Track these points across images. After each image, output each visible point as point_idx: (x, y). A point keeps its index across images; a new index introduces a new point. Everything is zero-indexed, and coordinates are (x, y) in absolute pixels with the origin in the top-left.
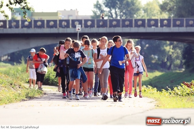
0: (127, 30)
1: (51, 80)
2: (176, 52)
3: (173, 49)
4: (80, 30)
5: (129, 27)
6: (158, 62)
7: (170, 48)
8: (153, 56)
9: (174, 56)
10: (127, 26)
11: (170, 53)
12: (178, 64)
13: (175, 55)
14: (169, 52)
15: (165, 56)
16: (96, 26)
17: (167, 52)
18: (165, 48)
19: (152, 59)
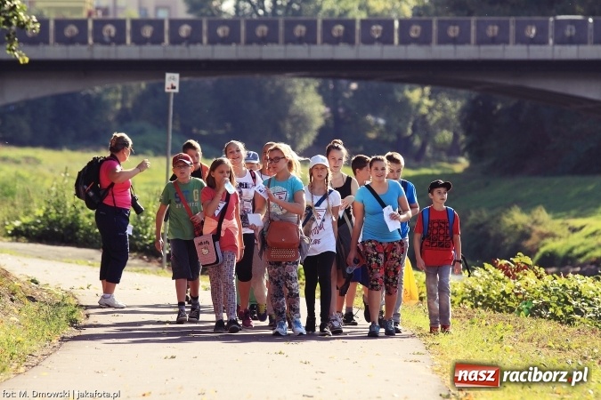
0: (299, 52)
1: (82, 229)
2: (439, 106)
3: (430, 98)
4: (177, 90)
5: (306, 45)
6: (385, 136)
7: (423, 95)
8: (370, 118)
9: (435, 119)
10: (300, 41)
11: (424, 110)
12: (445, 143)
13: (438, 115)
14: (419, 105)
15: (408, 119)
16: (205, 39)
17: (414, 107)
18: (408, 94)
19: (369, 127)
